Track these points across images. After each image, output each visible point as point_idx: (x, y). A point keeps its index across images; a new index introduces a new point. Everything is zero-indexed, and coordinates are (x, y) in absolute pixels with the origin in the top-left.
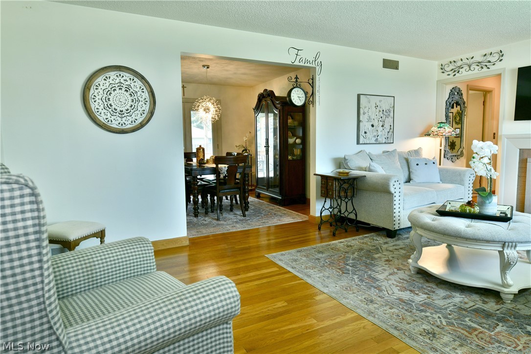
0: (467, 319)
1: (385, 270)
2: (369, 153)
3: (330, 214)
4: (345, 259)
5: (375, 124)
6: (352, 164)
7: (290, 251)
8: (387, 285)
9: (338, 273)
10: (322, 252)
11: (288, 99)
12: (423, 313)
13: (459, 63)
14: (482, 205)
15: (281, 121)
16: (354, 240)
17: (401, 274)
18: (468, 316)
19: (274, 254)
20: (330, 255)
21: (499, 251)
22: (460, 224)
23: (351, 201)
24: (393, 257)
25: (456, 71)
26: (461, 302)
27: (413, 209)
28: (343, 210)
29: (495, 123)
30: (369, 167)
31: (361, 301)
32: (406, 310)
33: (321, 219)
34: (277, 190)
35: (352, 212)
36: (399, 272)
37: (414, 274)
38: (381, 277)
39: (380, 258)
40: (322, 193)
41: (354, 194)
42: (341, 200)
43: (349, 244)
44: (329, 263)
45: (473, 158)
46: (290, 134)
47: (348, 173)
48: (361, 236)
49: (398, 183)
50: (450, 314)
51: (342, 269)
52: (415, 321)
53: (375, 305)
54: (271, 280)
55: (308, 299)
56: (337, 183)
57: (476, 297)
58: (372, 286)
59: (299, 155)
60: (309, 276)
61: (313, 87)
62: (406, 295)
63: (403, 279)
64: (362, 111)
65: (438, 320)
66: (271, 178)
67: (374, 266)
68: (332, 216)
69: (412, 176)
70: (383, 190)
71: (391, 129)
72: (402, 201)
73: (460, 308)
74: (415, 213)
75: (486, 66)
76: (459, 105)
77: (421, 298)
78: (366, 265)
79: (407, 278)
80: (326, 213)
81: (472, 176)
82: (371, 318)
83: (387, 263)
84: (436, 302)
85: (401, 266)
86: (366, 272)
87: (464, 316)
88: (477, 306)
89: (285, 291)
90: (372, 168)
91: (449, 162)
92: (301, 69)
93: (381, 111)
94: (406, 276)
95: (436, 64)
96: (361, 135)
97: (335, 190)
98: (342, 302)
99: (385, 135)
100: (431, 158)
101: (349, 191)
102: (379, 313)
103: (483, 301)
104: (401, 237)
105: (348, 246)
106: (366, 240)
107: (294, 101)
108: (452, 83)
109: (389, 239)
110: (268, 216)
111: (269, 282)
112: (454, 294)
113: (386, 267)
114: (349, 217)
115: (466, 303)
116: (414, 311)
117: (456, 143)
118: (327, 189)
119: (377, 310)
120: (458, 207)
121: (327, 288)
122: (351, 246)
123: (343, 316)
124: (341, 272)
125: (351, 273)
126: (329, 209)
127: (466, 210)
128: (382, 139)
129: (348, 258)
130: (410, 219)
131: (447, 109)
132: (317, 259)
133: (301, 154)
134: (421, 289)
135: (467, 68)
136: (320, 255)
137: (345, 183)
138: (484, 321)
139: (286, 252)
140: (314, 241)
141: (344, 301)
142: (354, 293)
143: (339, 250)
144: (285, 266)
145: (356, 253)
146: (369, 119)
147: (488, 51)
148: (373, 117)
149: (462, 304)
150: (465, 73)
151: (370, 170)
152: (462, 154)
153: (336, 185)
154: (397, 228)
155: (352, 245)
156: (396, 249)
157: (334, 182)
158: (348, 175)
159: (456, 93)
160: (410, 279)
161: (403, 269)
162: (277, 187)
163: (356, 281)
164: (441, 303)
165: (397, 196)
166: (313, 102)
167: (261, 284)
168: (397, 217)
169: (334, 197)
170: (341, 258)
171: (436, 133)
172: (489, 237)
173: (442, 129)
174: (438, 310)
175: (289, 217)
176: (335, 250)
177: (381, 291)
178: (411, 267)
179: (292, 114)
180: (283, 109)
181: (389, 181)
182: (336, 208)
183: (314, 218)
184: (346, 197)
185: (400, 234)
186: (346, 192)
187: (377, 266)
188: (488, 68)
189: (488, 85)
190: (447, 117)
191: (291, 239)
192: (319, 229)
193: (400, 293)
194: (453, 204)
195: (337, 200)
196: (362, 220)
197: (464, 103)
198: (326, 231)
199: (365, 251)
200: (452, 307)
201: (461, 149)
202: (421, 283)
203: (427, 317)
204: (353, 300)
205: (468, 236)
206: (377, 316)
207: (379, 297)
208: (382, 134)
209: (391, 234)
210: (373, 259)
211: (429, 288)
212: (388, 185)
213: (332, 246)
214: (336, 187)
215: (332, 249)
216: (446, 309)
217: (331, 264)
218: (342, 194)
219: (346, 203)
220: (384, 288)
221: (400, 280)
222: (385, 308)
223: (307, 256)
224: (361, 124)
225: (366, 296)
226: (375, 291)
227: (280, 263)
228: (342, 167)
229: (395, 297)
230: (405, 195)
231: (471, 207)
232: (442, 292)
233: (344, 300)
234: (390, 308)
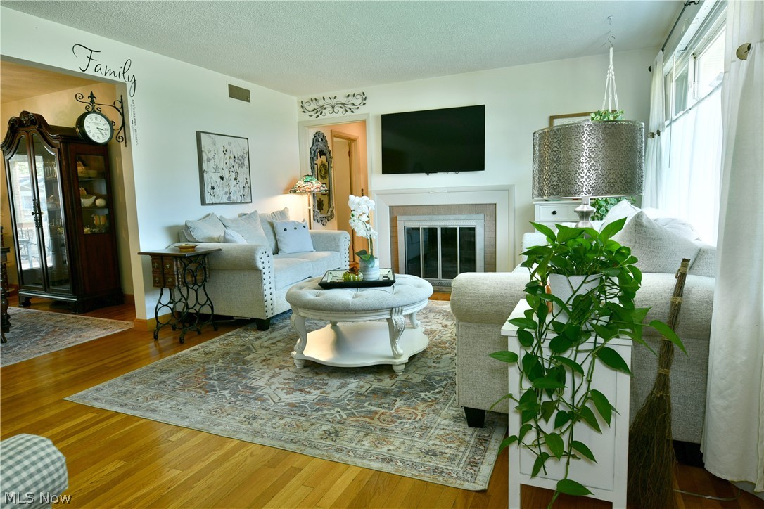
0: (366, 404)
1: (264, 373)
2: (221, 217)
3: (171, 312)
4: (206, 372)
5: (226, 175)
6: (197, 234)
7: (112, 381)
8: (270, 391)
9: (199, 395)
10: (167, 371)
11: (78, 130)
12: (320, 413)
13: (321, 103)
14: (365, 270)
15: (64, 169)
16: (213, 343)
17: (285, 373)
18: (367, 401)
19: (82, 393)
20: (182, 372)
21: (387, 319)
22: (345, 296)
23: (202, 287)
24: (271, 355)
25: (319, 111)
26: (357, 387)
27: (291, 286)
28: (191, 303)
29: (362, 177)
30: (224, 236)
31: (240, 422)
32: (300, 415)
33: (158, 322)
34: (67, 287)
35: (205, 304)
36: (282, 371)
37: (301, 369)
38: (260, 383)
39: (254, 359)
40: (155, 281)
41: (206, 277)
42: (188, 288)
43: (207, 350)
44: (182, 383)
45: (353, 215)
46: (83, 191)
47: (194, 247)
48: (222, 336)
49: (266, 255)
50: (348, 405)
51: (204, 387)
52: (312, 424)
53: (261, 422)
54: (85, 435)
55: (159, 445)
56: (179, 263)
57: (370, 378)
58: (251, 398)
59: (104, 225)
60: (154, 411)
61: (122, 115)
62: (296, 398)
63: (289, 379)
64: (205, 157)
65: (338, 416)
66: (51, 268)
67: (249, 371)
68: (174, 314)
69: (280, 246)
70: (247, 266)
71: (247, 183)
72: (273, 278)
73: (358, 395)
74: (294, 290)
75: (350, 109)
76: (324, 154)
77: (314, 395)
78: (238, 373)
79: (293, 376)
80: (165, 311)
81: (347, 240)
82: (258, 440)
83: (264, 363)
84: (331, 395)
85: (283, 364)
86: (239, 382)
87: (362, 402)
88: (373, 386)
89: (115, 445)
90: (228, 237)
91: (319, 225)
92: (98, 82)
93: (232, 157)
94: (292, 373)
95: (294, 101)
96: (206, 192)
97: (178, 275)
98: (213, 432)
99: (239, 191)
100: (301, 221)
101: (198, 274)
102: (268, 429)
103: (378, 379)
104: (276, 326)
105: (206, 354)
106: (230, 340)
107: (90, 135)
108: (315, 126)
109: (261, 333)
110: (55, 334)
111: (82, 440)
112: (348, 380)
113: (265, 369)
114: (201, 312)
115: (362, 387)
116: (309, 413)
117: (324, 203)
118: (164, 275)
119: (264, 427)
120: (341, 276)
121: (187, 420)
122: (210, 352)
123: (218, 450)
124: (203, 392)
125: (218, 389)
126: (170, 305)
127: (350, 279)
128: (235, 198)
129: (210, 370)
130: (289, 298)
131: (312, 159)
132: (161, 382)
133: (107, 225)
134: (311, 385)
135: (329, 108)
136: (166, 376)
137: (191, 262)
138: (383, 401)
139: (103, 384)
140: (148, 357)
141: (216, 430)
142: (228, 415)
143: (193, 362)
144: (107, 407)
145: (220, 361)
146: (216, 169)
147: (351, 92)
148: (221, 165)
149: (359, 389)
150: (328, 115)
151: (226, 241)
152: (332, 215)
153: (177, 266)
154: (270, 316)
155: (212, 350)
156: (273, 344)
157: (175, 263)
158: (194, 251)
159: (320, 140)
160: (296, 376)
161: (286, 367)
162: (66, 282)
163: (228, 398)
164: (335, 395)
165: (267, 273)
166: (126, 139)
167: (68, 446)
168: (269, 301)
169: (177, 284)
170: (200, 372)
171: (303, 189)
172: (377, 305)
173: (310, 183)
174: (335, 403)
175: (96, 330)
176: (187, 363)
177: (263, 401)
178: (296, 361)
179: (83, 157)
180: (65, 148)
181: (254, 253)
182: (179, 301)
183: (145, 322)
184: (195, 283)
185: (274, 324)
186: (194, 276)
187: (253, 370)
188: (353, 112)
189: (353, 132)
190: (312, 169)
191: (110, 363)
192: (156, 337)
193: (288, 396)
194: (334, 273)
195: (180, 290)
196: (222, 313)
197: (330, 153)
198: (166, 340)
199: (231, 354)
200: (349, 396)
201: (331, 209)
202: (311, 378)
203: (324, 415)
204: (229, 424)
205: (356, 308)
206: (265, 435)
207: (263, 409)
208: (237, 191)
209: (263, 325)
210: (245, 362)
211: (321, 382)
212: (254, 260)
213: (182, 359)
214: (177, 270)
215: (183, 362)
216: (343, 400)
217: (186, 384)
218: (189, 279)
219: (196, 291)
220: (267, 396)
221: (285, 381)
222: (274, 421)
223: (143, 382)
224: (205, 175)
225: (246, 414)
226: (257, 404)
227: (97, 405)
228: (182, 239)
229: (284, 404)
230: (276, 270)
231: (355, 274)
232: (335, 382)
233: (216, 428)
234: (280, 419)
